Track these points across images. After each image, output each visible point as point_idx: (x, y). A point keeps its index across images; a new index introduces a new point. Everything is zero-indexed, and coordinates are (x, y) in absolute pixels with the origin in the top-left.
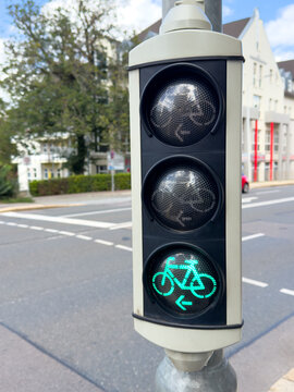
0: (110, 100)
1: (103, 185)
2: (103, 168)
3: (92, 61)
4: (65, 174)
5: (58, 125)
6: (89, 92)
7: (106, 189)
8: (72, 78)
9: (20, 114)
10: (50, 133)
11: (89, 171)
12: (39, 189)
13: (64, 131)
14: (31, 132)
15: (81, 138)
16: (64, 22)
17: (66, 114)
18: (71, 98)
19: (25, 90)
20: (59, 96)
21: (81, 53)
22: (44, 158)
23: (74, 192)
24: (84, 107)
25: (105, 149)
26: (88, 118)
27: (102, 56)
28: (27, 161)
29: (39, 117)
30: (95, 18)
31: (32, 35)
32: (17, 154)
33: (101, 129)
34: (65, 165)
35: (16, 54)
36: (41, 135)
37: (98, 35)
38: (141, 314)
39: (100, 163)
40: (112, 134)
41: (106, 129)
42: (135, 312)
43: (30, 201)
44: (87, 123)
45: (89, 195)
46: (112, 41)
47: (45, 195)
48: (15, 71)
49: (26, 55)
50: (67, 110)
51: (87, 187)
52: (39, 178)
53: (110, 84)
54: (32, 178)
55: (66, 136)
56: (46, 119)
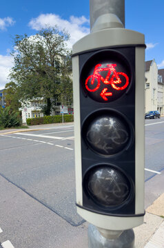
0: (61, 82)
1: (59, 120)
2: (58, 112)
3: (53, 65)
4: (42, 115)
5: (39, 94)
6: (52, 79)
7: (60, 122)
8: (44, 73)
9: (22, 89)
10: (35, 98)
11: (52, 114)
12: (30, 122)
13: (41, 97)
14: (27, 97)
15: (49, 100)
16: (40, 48)
17: (42, 89)
18: (44, 82)
19: (24, 79)
20: (39, 81)
21: (48, 61)
22: (33, 109)
23: (46, 123)
24: (50, 86)
25: (59, 104)
26: (52, 91)
27: (57, 63)
28: (26, 110)
29: (30, 90)
30: (54, 46)
31: (26, 54)
32: (21, 107)
33: (57, 95)
34: (42, 111)
35: (20, 63)
36: (31, 98)
37: (56, 53)
38: (81, 204)
39: (57, 110)
40: (62, 97)
41: (59, 95)
42: (77, 203)
43: (27, 128)
44: (51, 93)
45: (52, 125)
46: (61, 56)
47: (33, 125)
48: (20, 71)
49: (24, 63)
50: (42, 87)
51: (52, 121)
52: (31, 117)
53: (61, 75)
54: (28, 117)
55: (42, 98)
56: (33, 92)
